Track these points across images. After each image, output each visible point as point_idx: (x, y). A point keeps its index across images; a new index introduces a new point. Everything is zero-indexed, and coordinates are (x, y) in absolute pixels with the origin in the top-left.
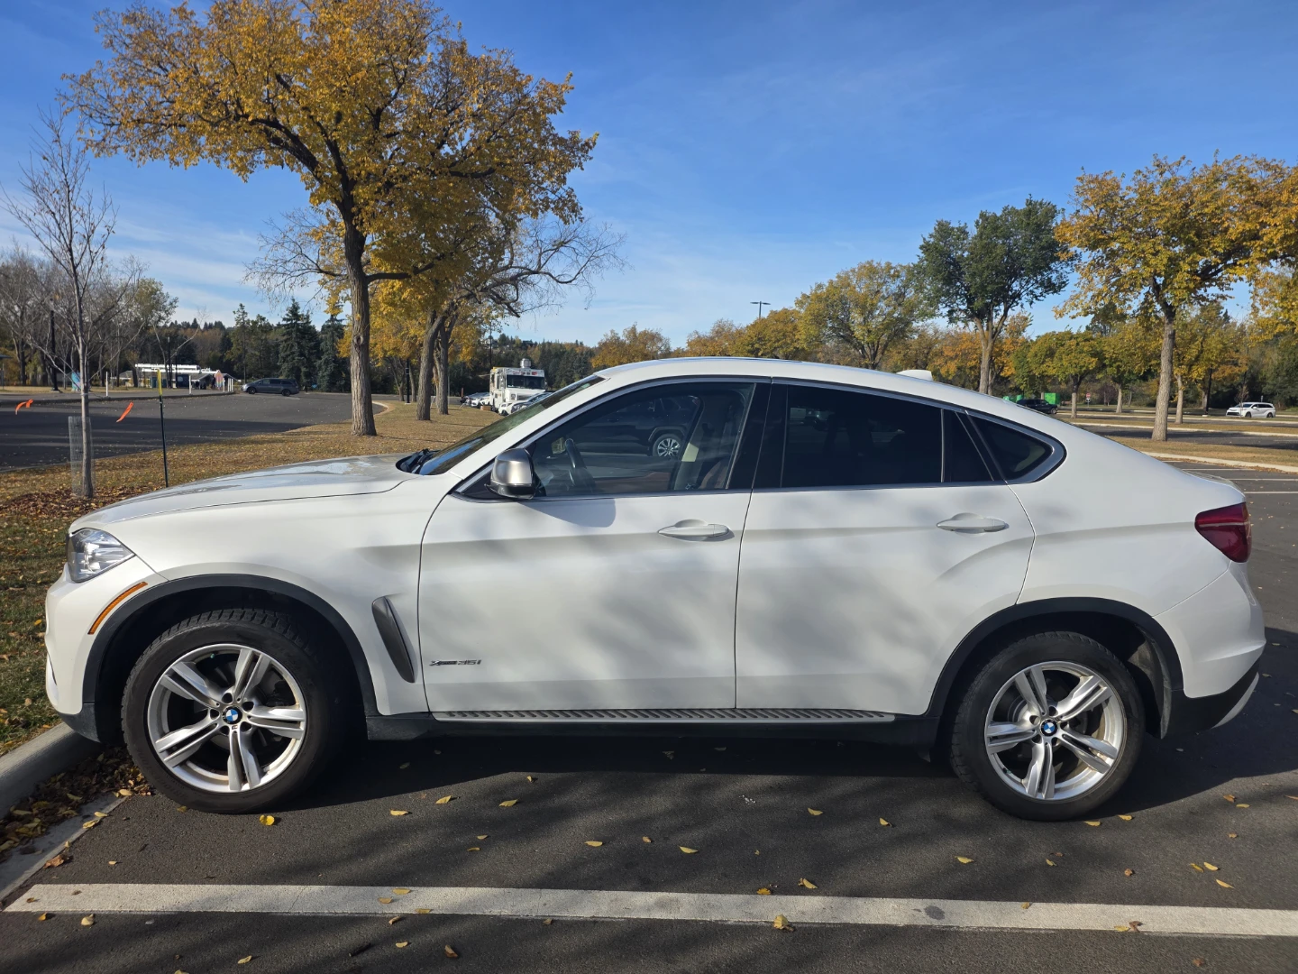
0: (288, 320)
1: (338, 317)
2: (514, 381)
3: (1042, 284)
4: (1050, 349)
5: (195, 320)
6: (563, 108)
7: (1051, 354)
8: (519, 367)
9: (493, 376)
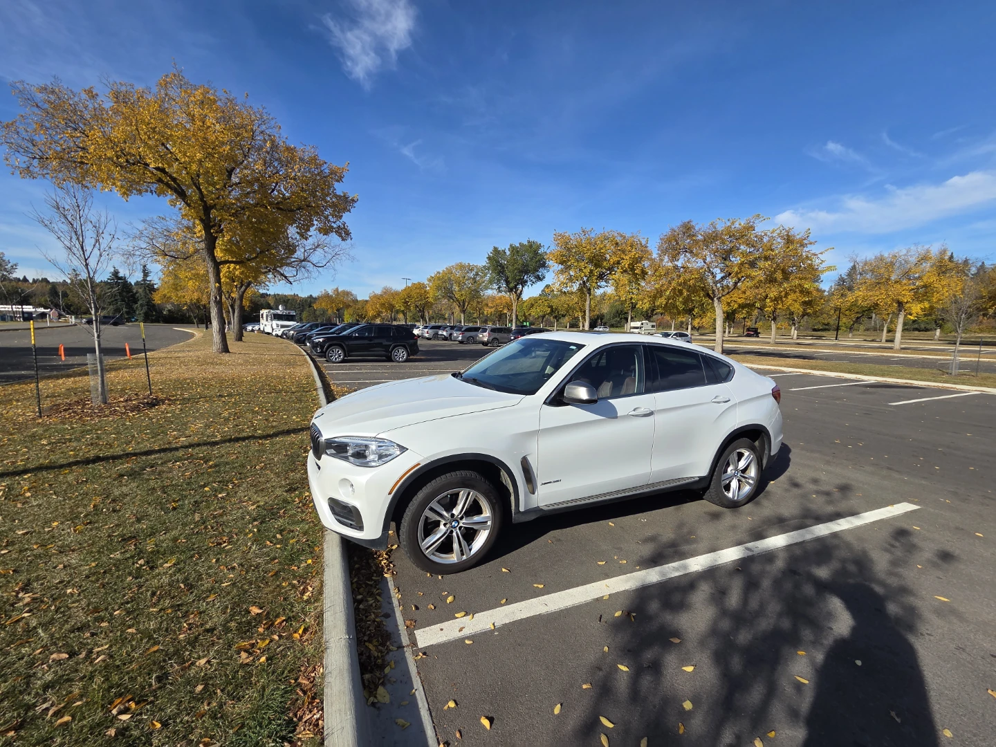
0: (111, 280)
1: (148, 279)
2: (277, 317)
3: (536, 277)
4: (532, 304)
5: (25, 277)
6: (343, 180)
7: (532, 305)
8: (278, 309)
9: (262, 314)
